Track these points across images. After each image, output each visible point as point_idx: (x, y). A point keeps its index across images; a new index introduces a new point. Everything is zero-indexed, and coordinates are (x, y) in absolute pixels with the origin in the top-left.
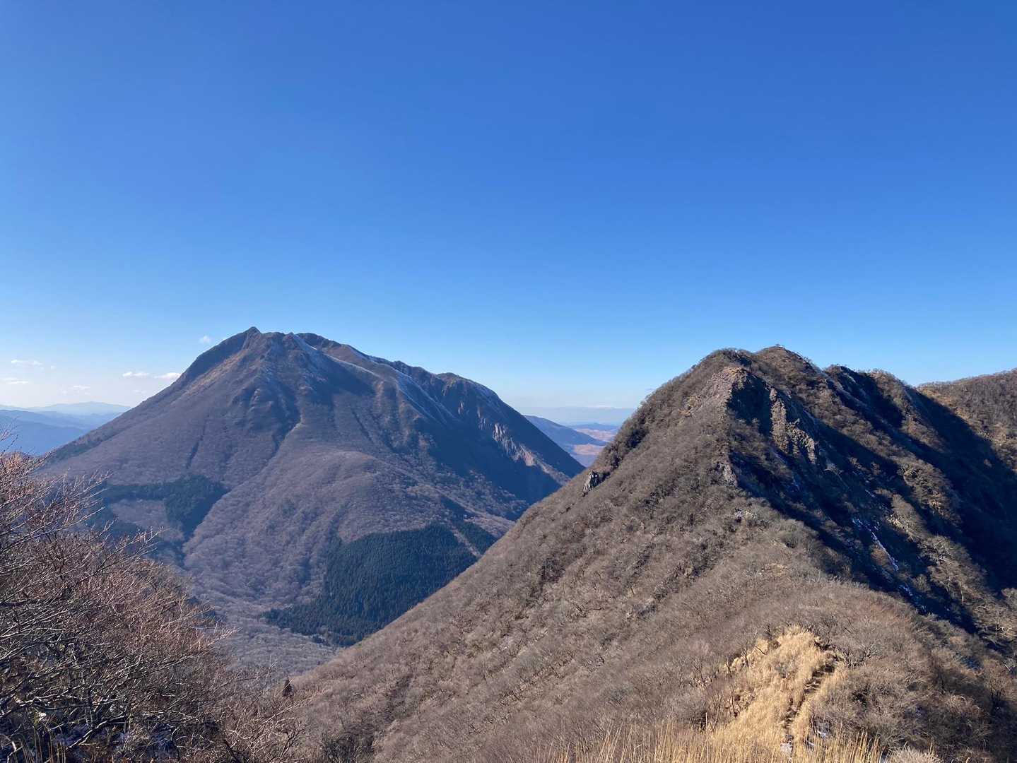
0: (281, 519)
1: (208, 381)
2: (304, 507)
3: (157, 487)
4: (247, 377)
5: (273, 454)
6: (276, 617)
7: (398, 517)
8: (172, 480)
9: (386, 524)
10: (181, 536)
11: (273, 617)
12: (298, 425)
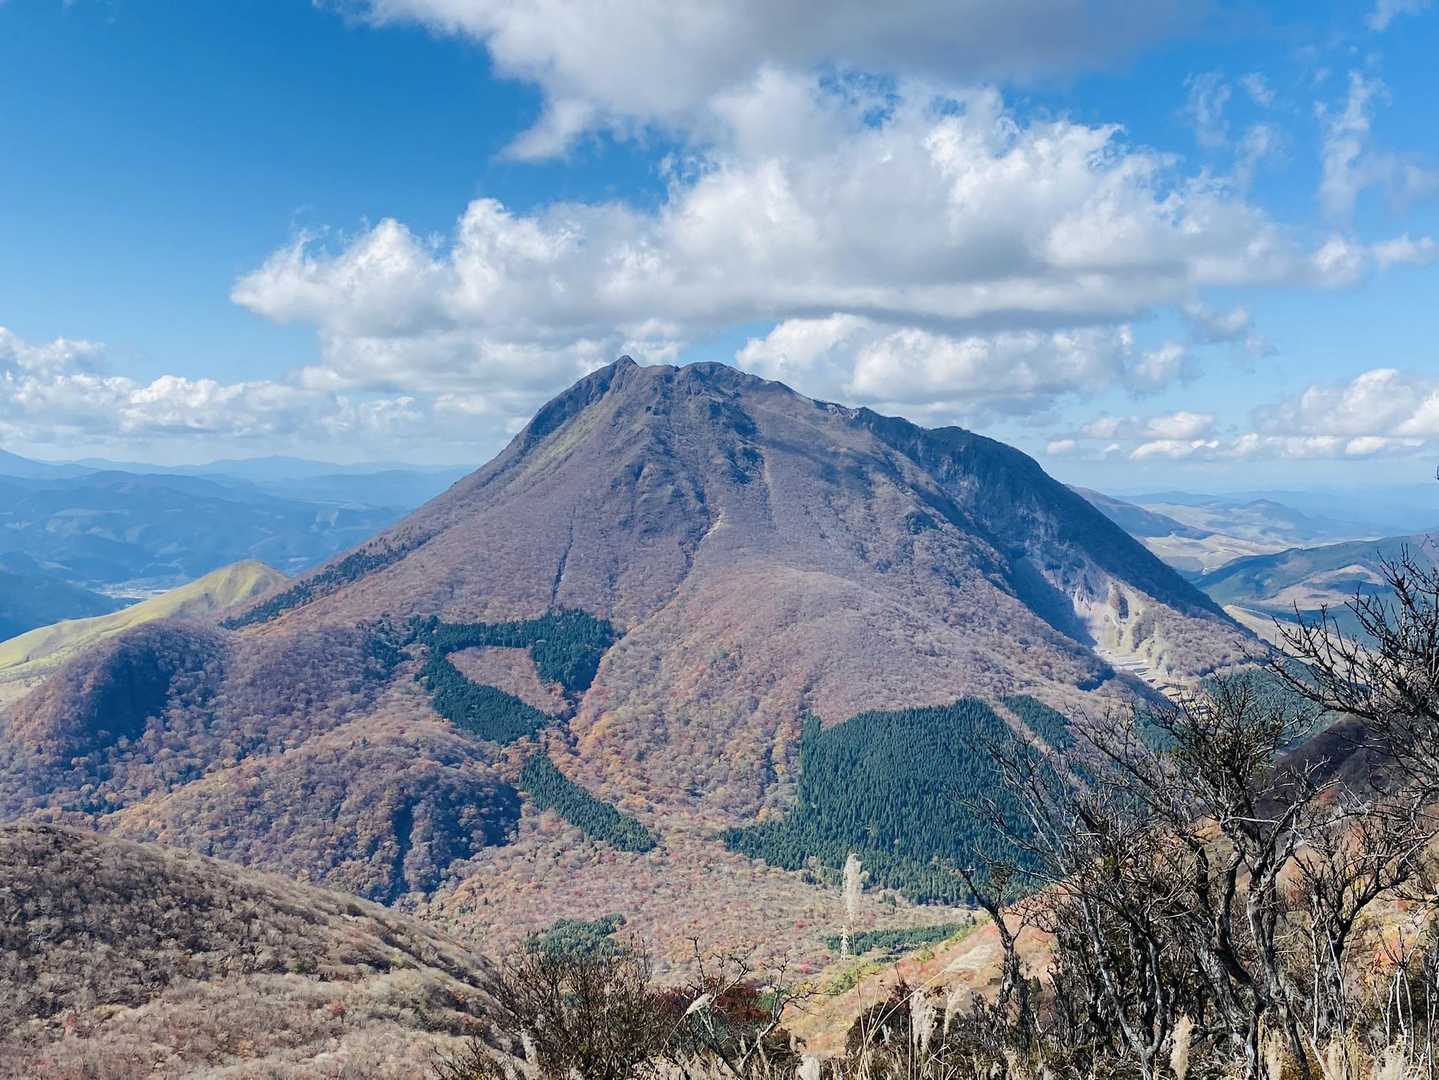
0: (718, 681)
1: (561, 449)
2: (751, 665)
3: (514, 626)
4: (629, 443)
5: (683, 576)
6: (736, 841)
7: (908, 685)
8: (536, 616)
9: (892, 695)
10: (564, 706)
11: (733, 839)
12: (717, 526)
